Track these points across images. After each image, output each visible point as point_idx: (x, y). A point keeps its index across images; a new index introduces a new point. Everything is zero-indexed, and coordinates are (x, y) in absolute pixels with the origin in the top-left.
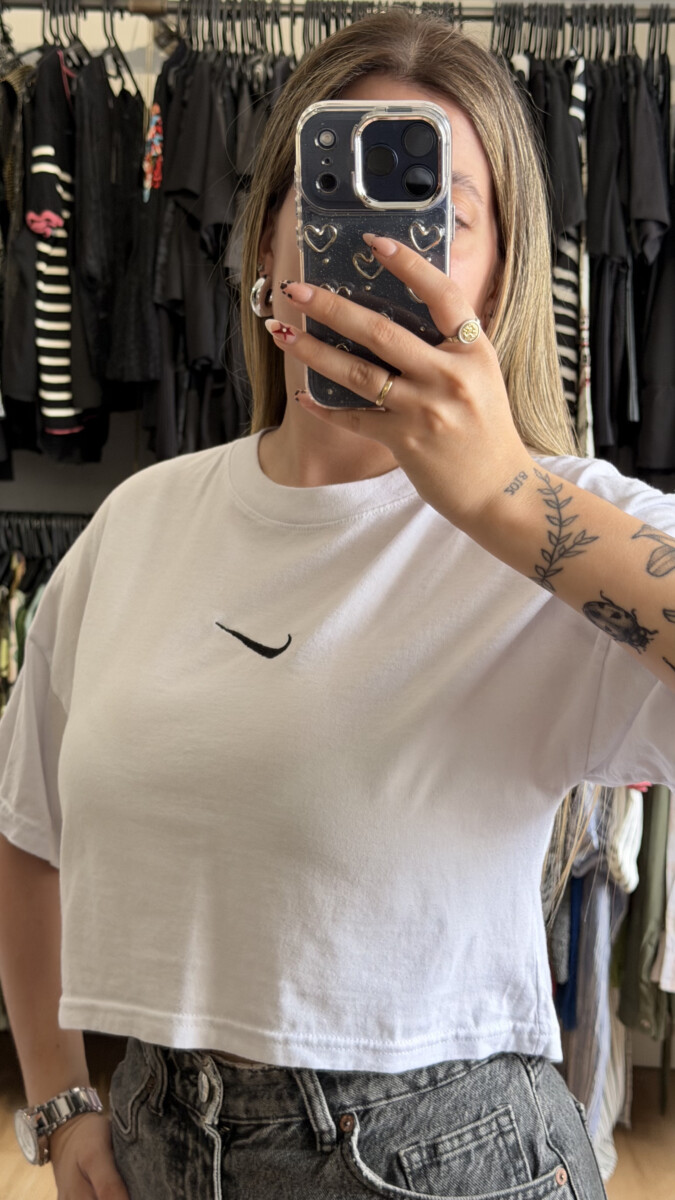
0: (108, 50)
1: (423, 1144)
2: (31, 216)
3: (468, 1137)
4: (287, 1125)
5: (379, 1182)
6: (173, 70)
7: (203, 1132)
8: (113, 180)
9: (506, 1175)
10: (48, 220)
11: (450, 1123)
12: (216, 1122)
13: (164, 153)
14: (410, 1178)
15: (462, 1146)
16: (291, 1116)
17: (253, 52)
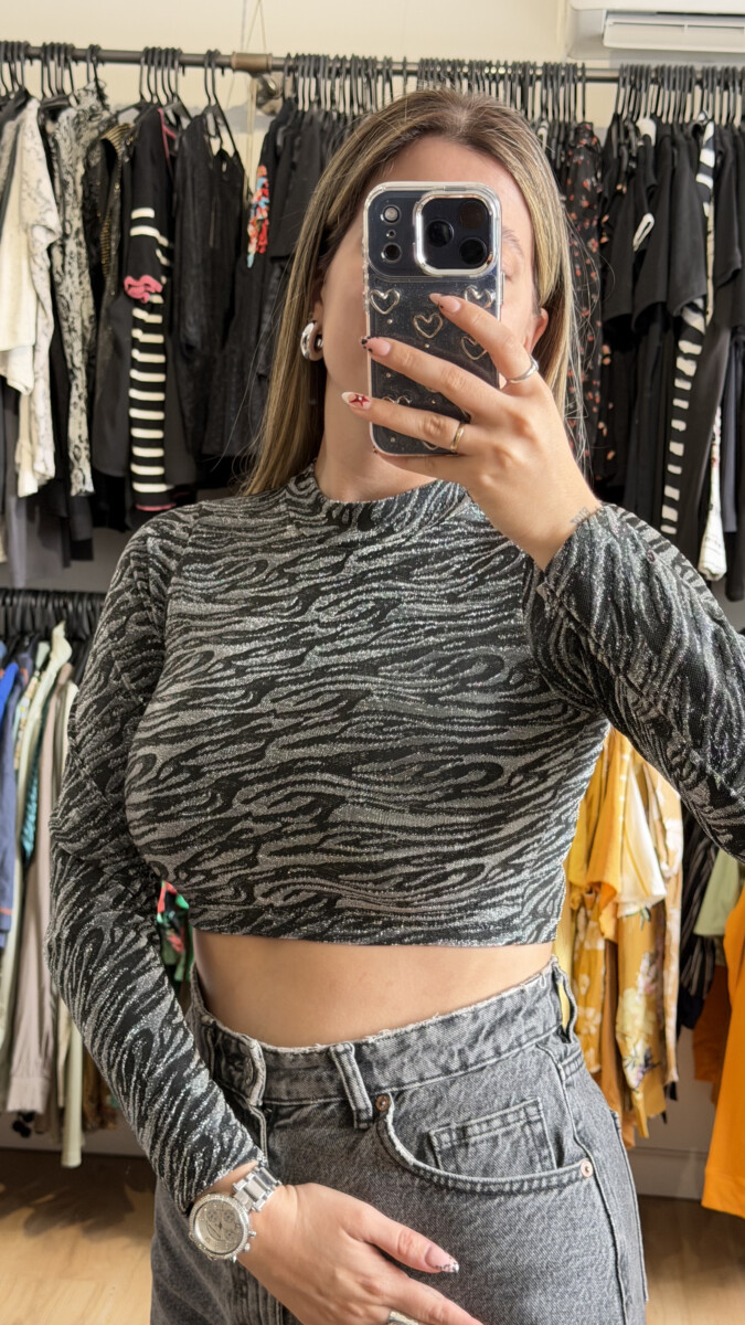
0: (208, 108)
1: (454, 1126)
2: (129, 280)
3: (497, 1123)
4: (326, 1105)
5: (410, 1158)
6: (281, 130)
7: (248, 1112)
8: (211, 243)
9: (531, 1161)
10: (147, 285)
11: (479, 1108)
12: (261, 1104)
13: (269, 217)
14: (439, 1157)
15: (490, 1131)
16: (330, 1097)
17: (361, 112)
